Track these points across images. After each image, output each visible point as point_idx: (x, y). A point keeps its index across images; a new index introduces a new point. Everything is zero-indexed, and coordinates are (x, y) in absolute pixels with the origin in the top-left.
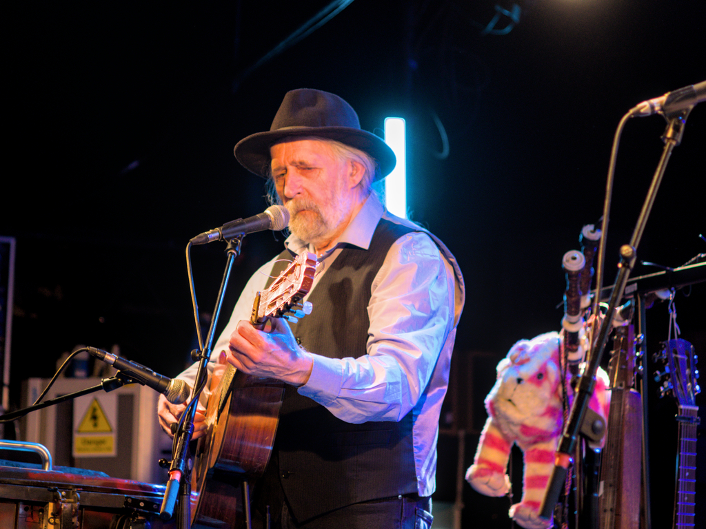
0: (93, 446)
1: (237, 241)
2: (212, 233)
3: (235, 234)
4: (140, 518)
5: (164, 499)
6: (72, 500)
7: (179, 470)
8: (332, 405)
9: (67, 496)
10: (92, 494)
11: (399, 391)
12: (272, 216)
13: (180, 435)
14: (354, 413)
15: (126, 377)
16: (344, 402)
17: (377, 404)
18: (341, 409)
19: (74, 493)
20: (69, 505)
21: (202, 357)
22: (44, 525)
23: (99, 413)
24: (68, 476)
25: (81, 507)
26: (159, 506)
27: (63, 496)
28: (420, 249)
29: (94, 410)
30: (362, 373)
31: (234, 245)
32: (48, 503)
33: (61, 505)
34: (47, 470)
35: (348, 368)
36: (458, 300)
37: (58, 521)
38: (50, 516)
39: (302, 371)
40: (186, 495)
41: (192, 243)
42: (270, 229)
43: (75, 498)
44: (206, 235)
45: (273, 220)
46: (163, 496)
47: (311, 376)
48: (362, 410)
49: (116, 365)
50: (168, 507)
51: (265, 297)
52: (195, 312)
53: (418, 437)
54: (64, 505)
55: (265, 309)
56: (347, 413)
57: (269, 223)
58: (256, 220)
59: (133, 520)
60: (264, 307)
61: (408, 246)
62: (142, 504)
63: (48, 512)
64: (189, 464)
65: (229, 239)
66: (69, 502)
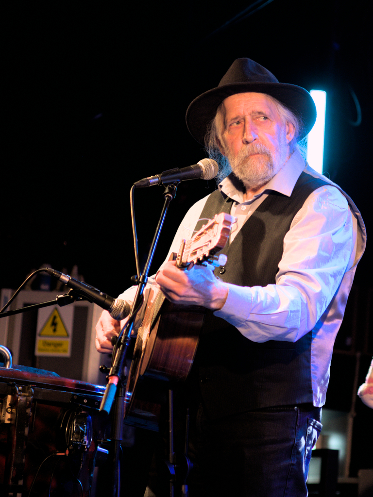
0: (52, 347)
1: (173, 187)
2: (153, 178)
3: (172, 181)
4: (83, 412)
5: (104, 397)
6: (27, 394)
7: (117, 376)
8: (242, 326)
9: (23, 391)
10: (44, 390)
11: (298, 317)
12: (204, 168)
13: (118, 346)
14: (259, 334)
15: (78, 294)
16: (251, 324)
17: (278, 328)
18: (249, 330)
19: (29, 388)
20: (24, 398)
21: (140, 282)
22: (2, 414)
23: (58, 320)
24: (25, 374)
25: (34, 400)
26: (100, 403)
27: (20, 391)
28: (333, 200)
29: (55, 318)
30: (269, 300)
31: (171, 191)
32: (7, 395)
33: (18, 398)
34: (7, 368)
35: (257, 295)
36: (360, 247)
37: (14, 410)
38: (8, 406)
39: (220, 299)
40: (121, 396)
41: (135, 186)
42: (201, 178)
43: (29, 393)
44: (148, 180)
45: (204, 171)
46: (102, 395)
47: (226, 303)
48: (266, 332)
49: (69, 285)
50: (106, 405)
51: (189, 246)
52: (135, 244)
53: (314, 357)
54: (20, 398)
55: (188, 256)
56: (254, 334)
57: (200, 173)
58: (190, 169)
59: (78, 413)
60: (187, 254)
61: (323, 196)
62: (85, 401)
63: (6, 403)
64: (125, 371)
65: (166, 185)
66: (25, 396)
